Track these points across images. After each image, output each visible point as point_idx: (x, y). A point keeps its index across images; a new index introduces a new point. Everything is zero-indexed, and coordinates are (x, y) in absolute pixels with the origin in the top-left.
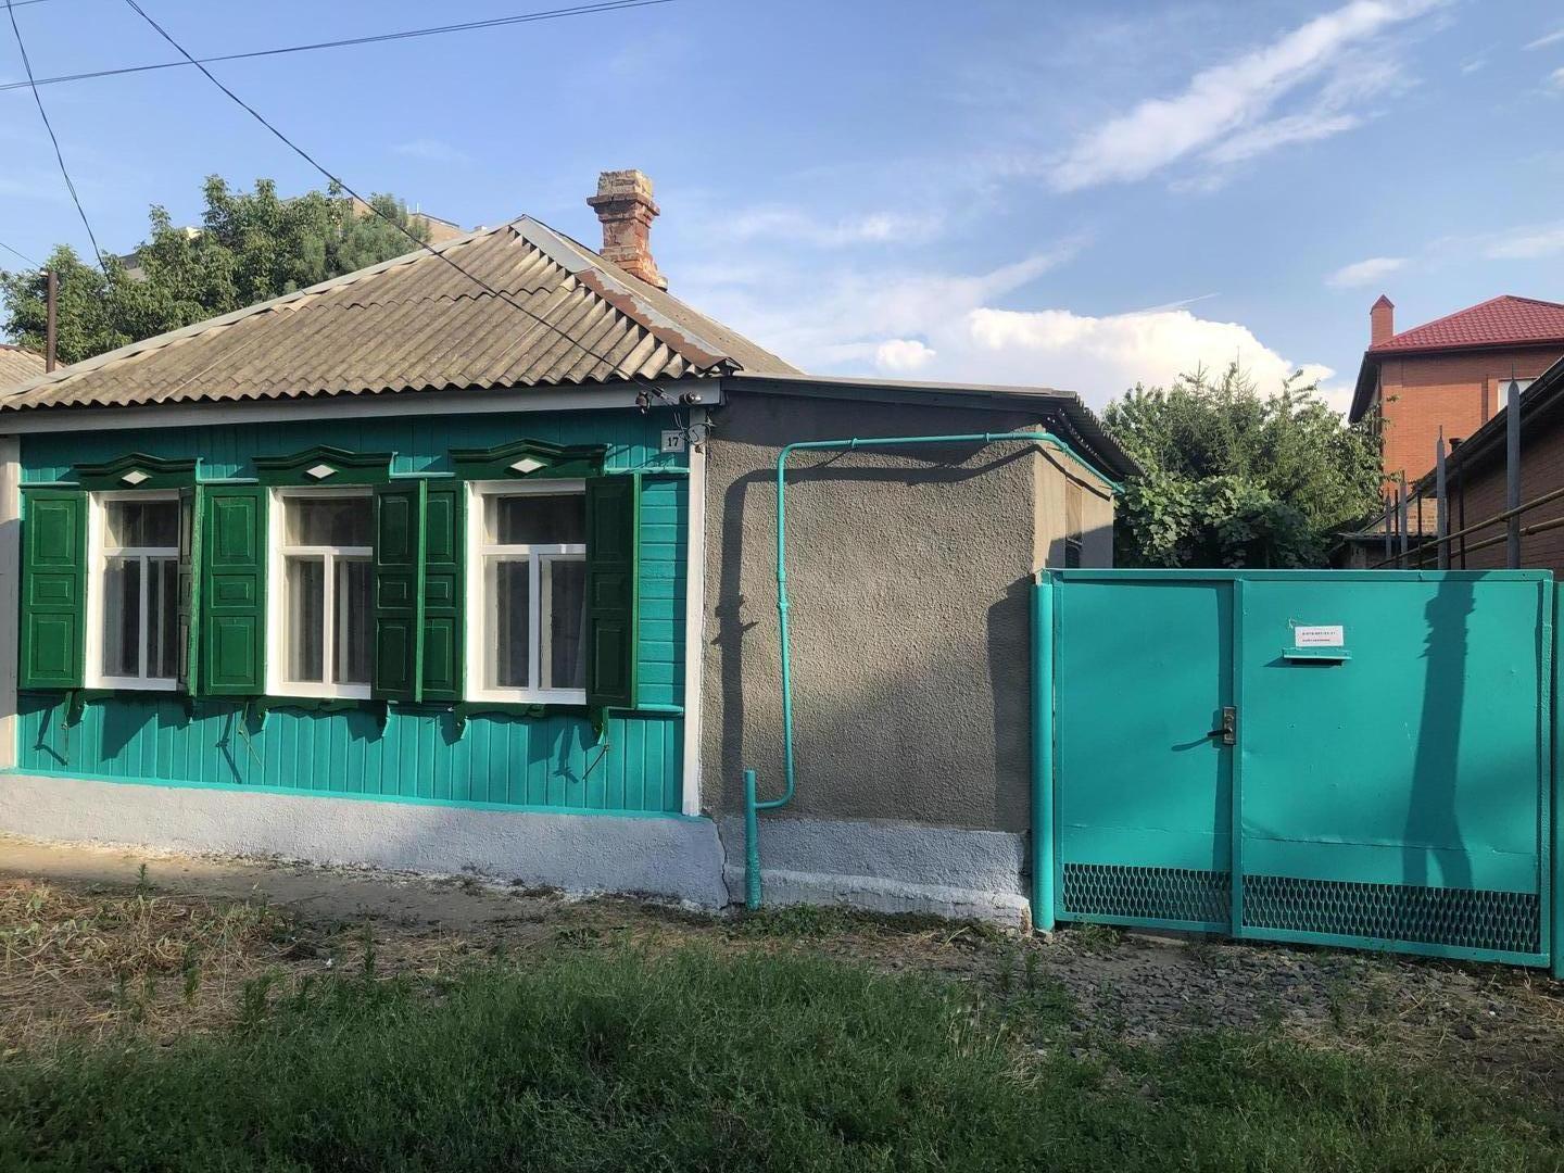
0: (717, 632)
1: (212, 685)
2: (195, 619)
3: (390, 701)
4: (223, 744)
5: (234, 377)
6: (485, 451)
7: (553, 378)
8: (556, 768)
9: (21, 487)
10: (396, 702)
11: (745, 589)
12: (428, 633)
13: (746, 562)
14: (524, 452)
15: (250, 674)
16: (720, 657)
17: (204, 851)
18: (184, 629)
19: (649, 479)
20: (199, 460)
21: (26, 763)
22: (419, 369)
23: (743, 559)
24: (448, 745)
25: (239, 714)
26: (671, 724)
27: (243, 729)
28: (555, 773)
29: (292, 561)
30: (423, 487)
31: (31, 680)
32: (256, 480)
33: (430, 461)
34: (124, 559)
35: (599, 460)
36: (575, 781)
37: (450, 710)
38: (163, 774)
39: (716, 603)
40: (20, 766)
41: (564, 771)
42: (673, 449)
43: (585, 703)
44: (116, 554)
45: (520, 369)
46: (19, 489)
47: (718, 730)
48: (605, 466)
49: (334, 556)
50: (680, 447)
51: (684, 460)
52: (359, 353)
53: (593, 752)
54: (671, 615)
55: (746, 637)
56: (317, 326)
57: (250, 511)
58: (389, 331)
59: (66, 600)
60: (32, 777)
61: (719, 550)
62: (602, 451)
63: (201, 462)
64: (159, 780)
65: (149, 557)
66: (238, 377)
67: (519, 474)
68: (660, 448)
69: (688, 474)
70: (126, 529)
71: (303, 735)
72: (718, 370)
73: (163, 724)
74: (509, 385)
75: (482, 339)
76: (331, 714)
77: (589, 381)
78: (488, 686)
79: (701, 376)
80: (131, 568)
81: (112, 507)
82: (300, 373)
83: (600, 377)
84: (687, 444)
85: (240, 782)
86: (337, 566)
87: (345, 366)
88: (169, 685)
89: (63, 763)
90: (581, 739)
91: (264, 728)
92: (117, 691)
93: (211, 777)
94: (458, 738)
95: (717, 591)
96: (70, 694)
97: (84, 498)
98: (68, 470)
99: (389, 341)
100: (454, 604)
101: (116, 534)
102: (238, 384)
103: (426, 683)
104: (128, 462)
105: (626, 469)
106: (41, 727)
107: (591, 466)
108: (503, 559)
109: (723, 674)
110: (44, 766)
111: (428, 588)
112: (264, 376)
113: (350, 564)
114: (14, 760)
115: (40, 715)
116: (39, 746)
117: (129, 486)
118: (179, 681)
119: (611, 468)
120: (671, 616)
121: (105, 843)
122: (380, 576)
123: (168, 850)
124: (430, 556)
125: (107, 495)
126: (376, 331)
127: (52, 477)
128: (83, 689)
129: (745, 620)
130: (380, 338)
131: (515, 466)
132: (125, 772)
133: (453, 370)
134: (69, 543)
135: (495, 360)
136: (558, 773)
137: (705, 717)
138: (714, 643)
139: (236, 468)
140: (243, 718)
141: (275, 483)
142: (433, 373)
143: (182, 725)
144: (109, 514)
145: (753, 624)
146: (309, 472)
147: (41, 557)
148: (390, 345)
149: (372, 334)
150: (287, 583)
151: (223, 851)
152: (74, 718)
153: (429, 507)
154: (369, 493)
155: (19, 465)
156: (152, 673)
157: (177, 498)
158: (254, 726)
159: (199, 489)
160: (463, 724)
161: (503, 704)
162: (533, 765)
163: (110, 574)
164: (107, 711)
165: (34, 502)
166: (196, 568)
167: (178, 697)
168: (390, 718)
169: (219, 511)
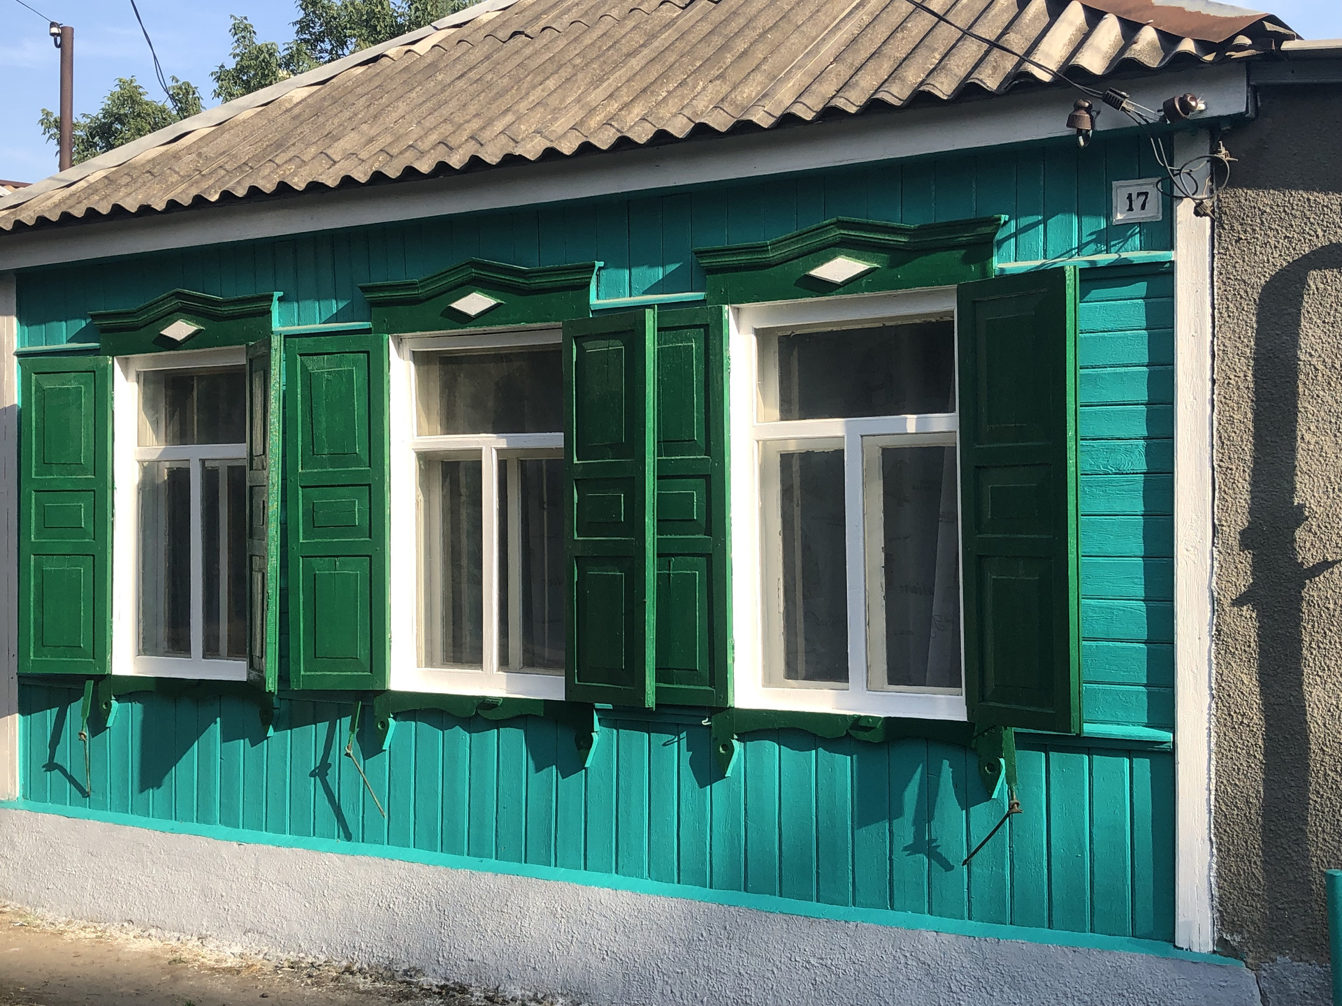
0: (1243, 582)
1: (303, 673)
2: (273, 563)
3: (598, 705)
4: (321, 771)
5: (329, 152)
6: (762, 249)
7: (896, 94)
8: (909, 840)
9: (20, 355)
10: (610, 706)
11: (1307, 491)
12: (664, 582)
13: (1307, 437)
14: (835, 245)
15: (362, 653)
16: (1253, 634)
17: (293, 956)
18: (258, 577)
19: (1093, 277)
20: (277, 294)
21: (33, 791)
22: (638, 110)
23: (1301, 429)
24: (702, 785)
25: (346, 721)
26: (1142, 766)
27: (354, 749)
28: (906, 849)
29: (427, 460)
30: (650, 318)
31: (38, 662)
32: (366, 325)
33: (659, 273)
34: (167, 464)
35: (984, 247)
36: (948, 867)
37: (705, 722)
38: (229, 820)
39: (1241, 520)
40: (24, 797)
41: (925, 846)
42: (1138, 215)
43: (965, 719)
44: (155, 457)
45: (827, 89)
46: (16, 358)
47: (1253, 783)
48: (995, 259)
49: (498, 450)
50: (1153, 212)
51: (1163, 233)
52: (531, 98)
53: (983, 815)
54: (1137, 546)
55: (1314, 591)
56: (459, 69)
57: (359, 378)
58: (578, 61)
59: (84, 534)
60: (40, 816)
61: (1244, 415)
62: (988, 230)
63: (280, 299)
64: (223, 829)
65: (203, 461)
66: (336, 151)
67: (826, 287)
68: (1109, 216)
69: (1172, 263)
70: (170, 417)
71: (450, 761)
72: (1248, 41)
73: (227, 737)
74: (809, 116)
75: (745, 53)
76: (497, 724)
77: (969, 92)
78: (768, 681)
79: (1209, 58)
80: (179, 478)
81: (149, 380)
82: (434, 137)
83: (990, 80)
84: (1169, 203)
85: (348, 837)
86: (503, 466)
87: (509, 118)
88: (233, 670)
89: (85, 794)
90: (956, 786)
91: (386, 746)
92: (159, 681)
93: (303, 828)
94: (722, 776)
95: (1244, 499)
96: (90, 685)
97: (106, 368)
98: (84, 324)
99: (580, 76)
100: (708, 531)
101: (155, 424)
102: (335, 162)
103: (663, 673)
104: (167, 307)
105: (1038, 263)
106: (52, 737)
107: (967, 260)
108: (792, 447)
109: (1260, 667)
110: (58, 799)
111: (662, 502)
112: (377, 146)
113: (522, 464)
114: (15, 787)
115: (51, 715)
116: (51, 766)
117: (171, 344)
118: (251, 666)
119: (1005, 262)
120: (1139, 549)
121: (144, 934)
122: (577, 481)
123: (237, 949)
124: (664, 445)
125: (142, 362)
126: (556, 64)
127: (61, 335)
128: (110, 676)
129: (1309, 555)
130: (565, 73)
131: (817, 272)
132: (171, 813)
133: (701, 104)
134: (86, 441)
135: (775, 80)
136: (913, 849)
137: (1223, 751)
138: (1238, 602)
139: (334, 306)
140: (352, 728)
141: (396, 328)
142: (665, 112)
143: (258, 738)
144: (144, 393)
145: (1326, 565)
146: (454, 305)
147: (45, 465)
148: (583, 79)
149: (550, 68)
150: (421, 498)
151: (323, 958)
152: (97, 723)
153: (662, 355)
154: (556, 338)
155: (15, 320)
156: (211, 650)
157: (242, 361)
158: (371, 743)
159: (276, 342)
160: (730, 749)
161: (803, 714)
162: (863, 830)
163: (147, 489)
164: (146, 712)
165: (34, 376)
166: (274, 476)
167: (251, 691)
168: (599, 733)
169: (308, 377)
